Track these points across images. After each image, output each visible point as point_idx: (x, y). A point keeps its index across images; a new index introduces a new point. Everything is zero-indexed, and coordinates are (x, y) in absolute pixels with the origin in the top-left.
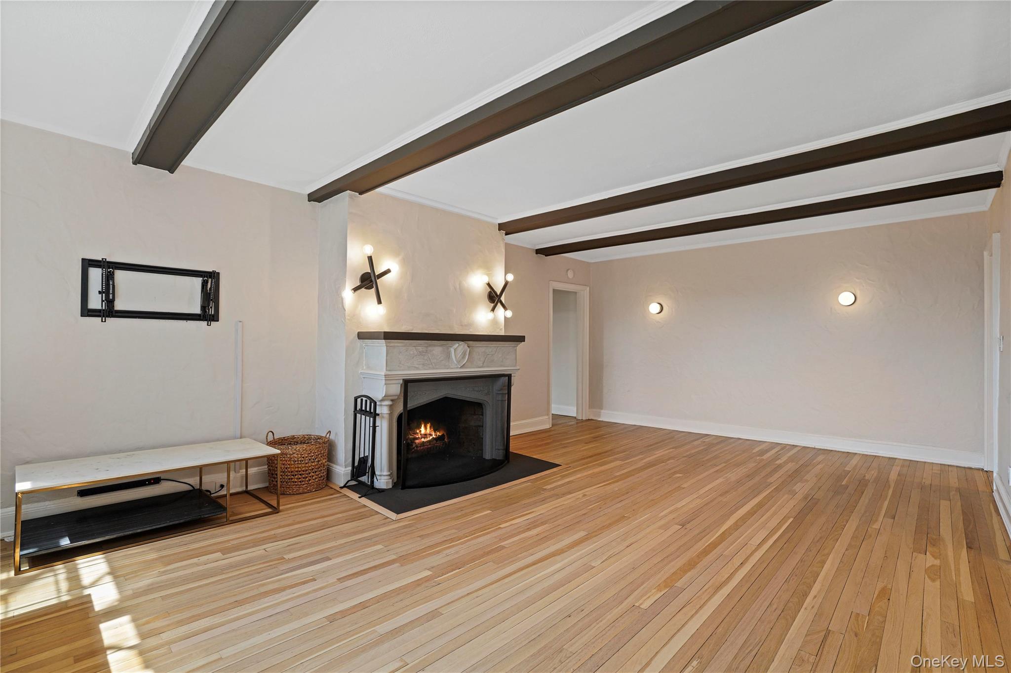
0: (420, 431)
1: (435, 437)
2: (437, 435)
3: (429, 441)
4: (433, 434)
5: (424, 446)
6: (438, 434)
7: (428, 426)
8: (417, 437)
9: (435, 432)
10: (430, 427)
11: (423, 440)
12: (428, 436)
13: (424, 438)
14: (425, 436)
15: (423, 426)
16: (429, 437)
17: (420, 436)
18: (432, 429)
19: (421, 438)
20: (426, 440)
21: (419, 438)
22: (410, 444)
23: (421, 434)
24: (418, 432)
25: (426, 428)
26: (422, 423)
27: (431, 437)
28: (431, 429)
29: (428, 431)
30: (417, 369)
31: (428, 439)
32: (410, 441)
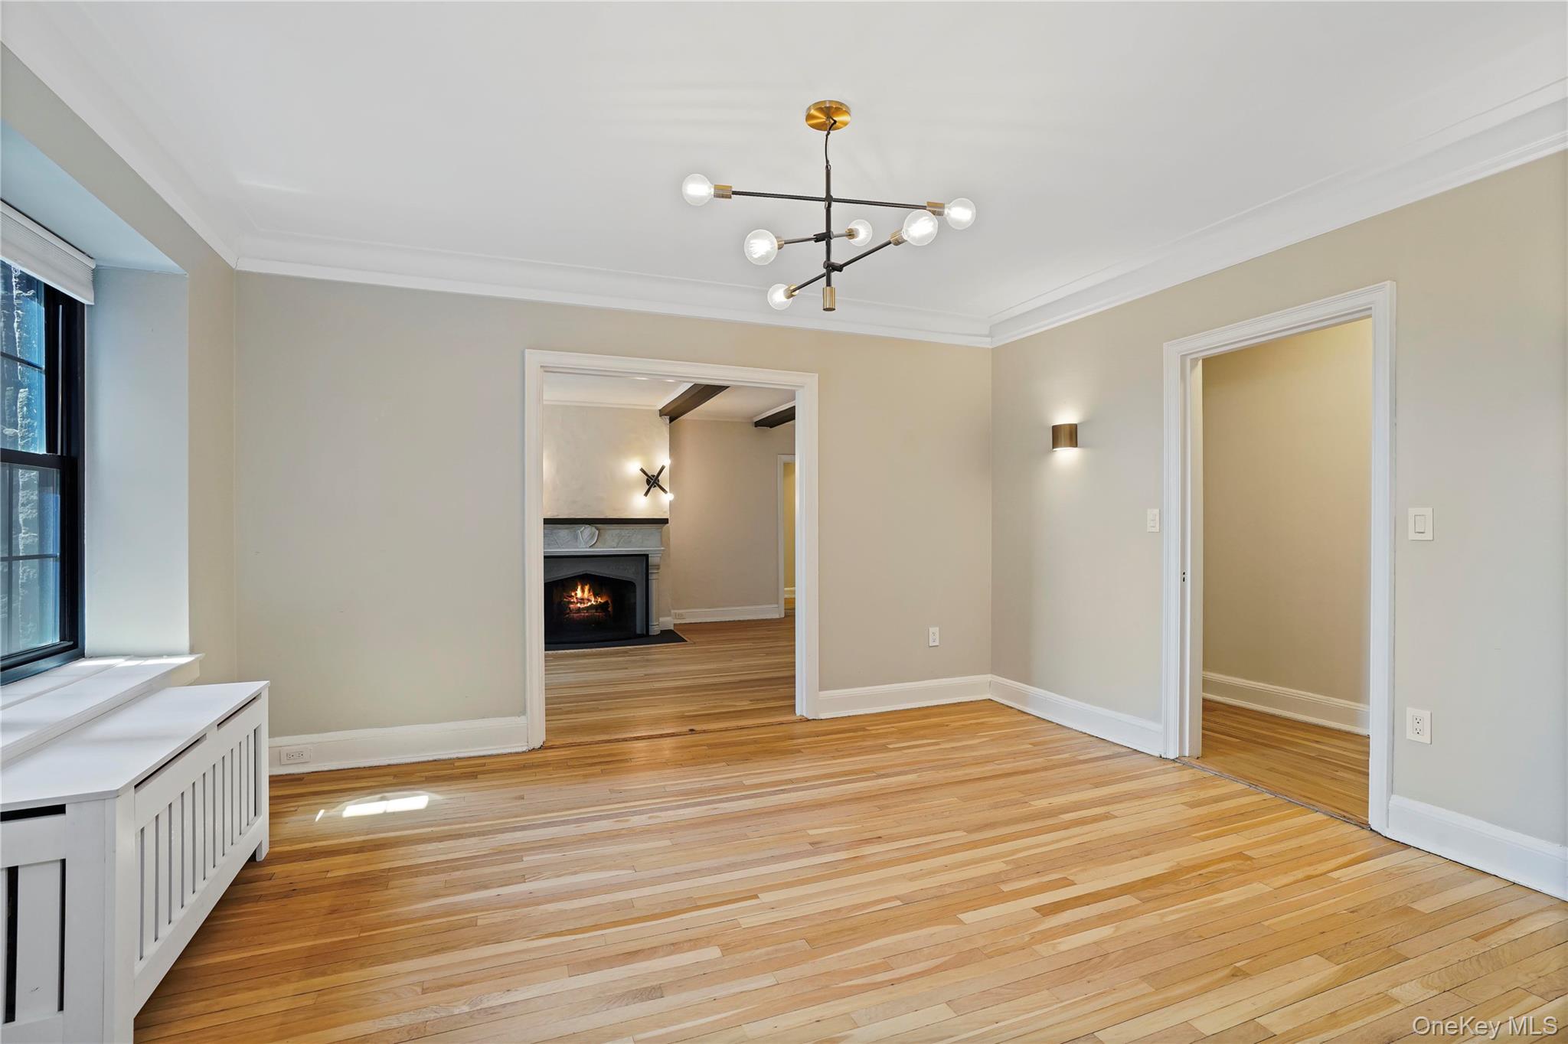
0: (576, 594)
1: (594, 604)
2: (597, 602)
3: (587, 609)
4: (593, 599)
5: (580, 613)
6: (599, 600)
7: (587, 588)
8: (572, 600)
9: (595, 597)
10: (589, 590)
11: (579, 605)
12: (586, 601)
13: (581, 603)
14: (582, 600)
15: (579, 587)
16: (587, 603)
17: (575, 600)
18: (592, 593)
19: (577, 603)
20: (582, 606)
21: (574, 602)
22: (563, 608)
23: (576, 598)
24: (573, 594)
25: (583, 591)
26: (579, 584)
27: (589, 604)
28: (589, 592)
29: (586, 595)
31: (586, 605)
32: (562, 603)
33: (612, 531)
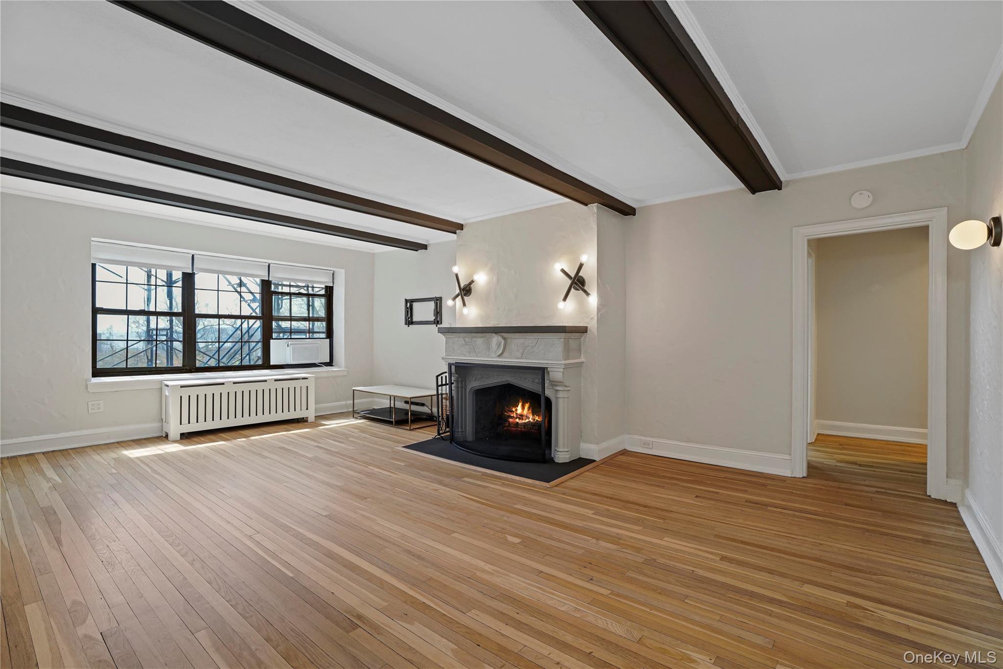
0: (516, 410)
1: (532, 421)
2: (534, 420)
3: (525, 424)
4: (531, 417)
5: (517, 427)
6: (537, 418)
7: (527, 406)
8: (512, 415)
9: (533, 415)
10: (529, 408)
11: (517, 420)
12: (524, 418)
13: (520, 419)
14: (521, 416)
15: (520, 404)
16: (525, 420)
17: (515, 415)
18: (530, 411)
19: (516, 418)
20: (520, 422)
21: (513, 417)
22: (502, 419)
23: (516, 414)
24: (514, 410)
25: (523, 408)
26: (520, 401)
27: (527, 420)
28: (528, 410)
29: (525, 412)
30: (465, 355)
31: (524, 421)
32: (503, 416)
33: (518, 340)
